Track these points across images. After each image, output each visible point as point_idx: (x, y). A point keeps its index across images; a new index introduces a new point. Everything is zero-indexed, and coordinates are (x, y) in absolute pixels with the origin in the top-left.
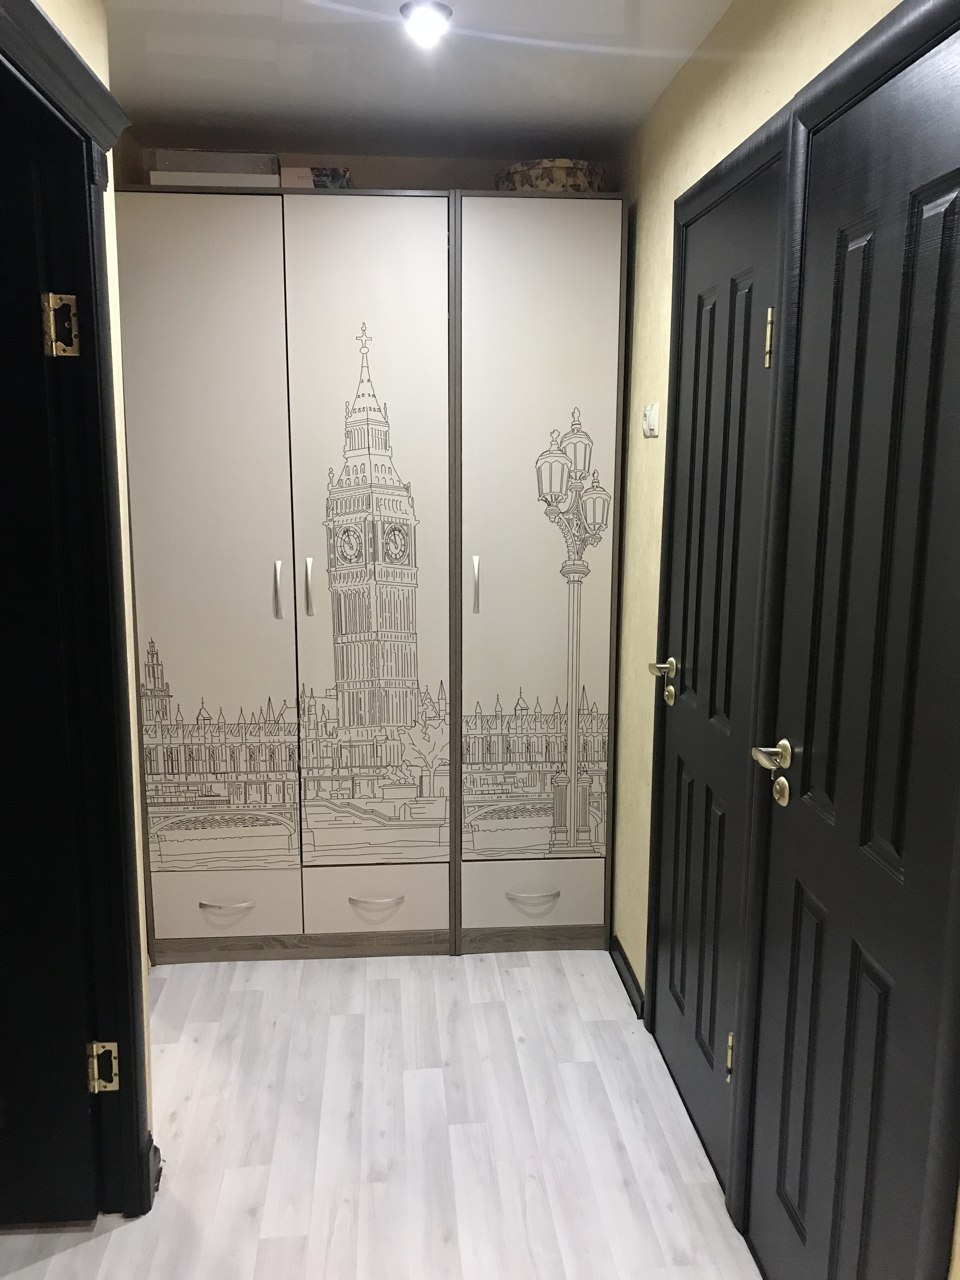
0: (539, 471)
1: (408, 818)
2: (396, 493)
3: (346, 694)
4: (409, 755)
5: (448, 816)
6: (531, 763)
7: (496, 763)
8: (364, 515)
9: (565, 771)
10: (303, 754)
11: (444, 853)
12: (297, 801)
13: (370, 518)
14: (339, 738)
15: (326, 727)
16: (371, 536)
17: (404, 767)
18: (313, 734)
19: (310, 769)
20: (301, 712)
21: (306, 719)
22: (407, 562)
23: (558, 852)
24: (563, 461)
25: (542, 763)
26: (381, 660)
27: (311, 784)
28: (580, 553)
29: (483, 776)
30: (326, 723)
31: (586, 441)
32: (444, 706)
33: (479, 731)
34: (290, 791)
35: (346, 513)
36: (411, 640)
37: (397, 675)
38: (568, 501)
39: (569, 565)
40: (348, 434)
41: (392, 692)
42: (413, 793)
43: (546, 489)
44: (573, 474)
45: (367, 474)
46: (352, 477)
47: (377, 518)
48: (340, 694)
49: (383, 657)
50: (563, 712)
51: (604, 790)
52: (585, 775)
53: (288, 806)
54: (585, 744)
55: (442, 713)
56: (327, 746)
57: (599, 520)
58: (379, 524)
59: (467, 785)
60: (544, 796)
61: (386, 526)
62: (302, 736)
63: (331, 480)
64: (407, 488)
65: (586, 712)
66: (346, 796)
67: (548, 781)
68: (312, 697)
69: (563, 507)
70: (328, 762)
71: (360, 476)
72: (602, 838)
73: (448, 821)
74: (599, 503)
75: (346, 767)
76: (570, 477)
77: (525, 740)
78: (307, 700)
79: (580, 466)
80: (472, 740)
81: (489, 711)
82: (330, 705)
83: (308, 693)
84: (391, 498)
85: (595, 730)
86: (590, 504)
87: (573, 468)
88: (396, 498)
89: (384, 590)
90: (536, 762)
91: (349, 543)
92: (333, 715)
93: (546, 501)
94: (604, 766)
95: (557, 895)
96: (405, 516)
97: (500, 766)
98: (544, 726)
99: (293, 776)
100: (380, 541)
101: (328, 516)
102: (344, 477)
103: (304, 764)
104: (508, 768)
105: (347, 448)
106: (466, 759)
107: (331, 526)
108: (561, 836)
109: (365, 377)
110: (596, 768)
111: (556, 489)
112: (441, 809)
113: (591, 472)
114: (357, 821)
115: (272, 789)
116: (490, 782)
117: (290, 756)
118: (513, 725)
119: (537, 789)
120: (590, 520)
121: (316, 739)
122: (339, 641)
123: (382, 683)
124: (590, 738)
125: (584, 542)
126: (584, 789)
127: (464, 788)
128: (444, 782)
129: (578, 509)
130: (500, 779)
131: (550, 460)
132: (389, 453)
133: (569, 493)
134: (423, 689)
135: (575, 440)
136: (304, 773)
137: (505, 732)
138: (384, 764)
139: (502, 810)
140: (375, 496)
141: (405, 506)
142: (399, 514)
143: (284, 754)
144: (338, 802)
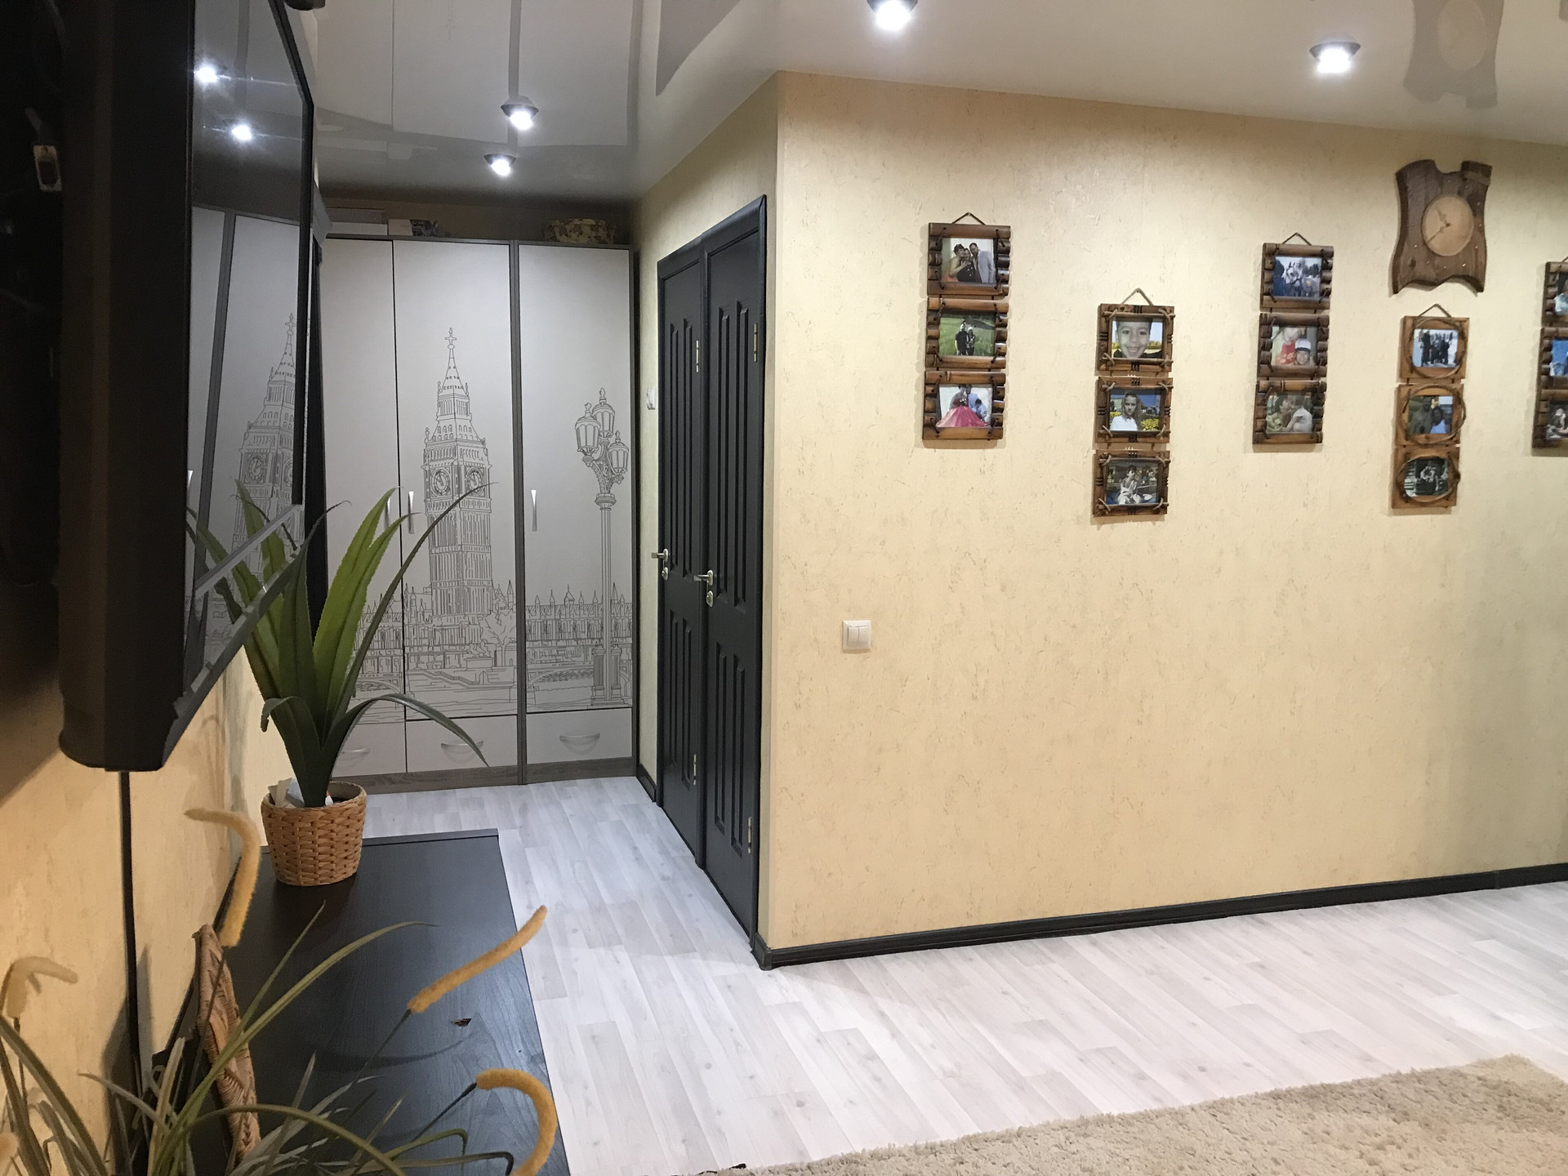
0: (578, 431)
1: (486, 682)
2: (475, 445)
3: (439, 591)
4: (486, 636)
5: (516, 680)
6: (577, 640)
7: (551, 640)
8: (452, 461)
9: (602, 646)
10: (407, 635)
11: (513, 708)
12: (402, 670)
13: (456, 463)
14: (433, 623)
15: (423, 615)
16: (456, 476)
17: (483, 644)
18: (413, 621)
19: (411, 647)
20: (405, 605)
21: (408, 609)
22: (483, 495)
23: (598, 704)
24: (595, 424)
25: (585, 639)
26: (465, 566)
27: (412, 658)
28: (608, 488)
29: (542, 650)
30: (423, 612)
31: (611, 411)
32: (513, 599)
33: (538, 617)
34: (397, 663)
35: (438, 460)
36: (486, 551)
37: (477, 576)
38: (599, 452)
39: (601, 497)
40: (439, 404)
41: (473, 589)
42: (490, 663)
43: (583, 444)
44: (602, 434)
45: (454, 432)
46: (443, 434)
47: (460, 463)
48: (434, 591)
49: (466, 563)
50: (600, 602)
51: (630, 658)
52: (616, 647)
53: (395, 674)
54: (616, 625)
55: (510, 605)
56: (424, 630)
57: (621, 465)
58: (463, 467)
59: (529, 657)
60: (587, 663)
61: (467, 469)
62: (406, 622)
63: (427, 437)
64: (483, 442)
65: (616, 602)
66: (439, 667)
67: (590, 653)
68: (413, 593)
69: (596, 456)
70: (425, 642)
71: (449, 433)
72: (630, 692)
73: (516, 684)
74: (621, 454)
75: (439, 645)
76: (599, 435)
77: (572, 623)
78: (409, 596)
79: (607, 428)
80: (533, 624)
81: (545, 602)
82: (427, 599)
83: (410, 591)
84: (471, 449)
85: (623, 615)
86: (614, 454)
87: (601, 429)
88: (475, 449)
89: (466, 515)
90: (581, 639)
91: (441, 481)
92: (429, 607)
93: (583, 451)
94: (630, 640)
95: (597, 737)
96: (481, 462)
97: (554, 642)
98: (586, 613)
99: (399, 652)
100: (463, 480)
101: (425, 461)
102: (437, 434)
103: (407, 642)
104: (561, 643)
105: (439, 414)
106: (529, 637)
107: (427, 469)
108: (599, 693)
109: (452, 365)
110: (624, 642)
111: (590, 443)
112: (511, 675)
113: (615, 432)
114: (448, 685)
115: (383, 661)
116: (547, 654)
117: (396, 637)
118: (563, 612)
119: (582, 658)
120: (615, 465)
121: (416, 625)
122: (433, 551)
123: (466, 583)
124: (620, 621)
125: (611, 481)
126: (616, 659)
127: (528, 659)
128: (513, 655)
129: (606, 457)
130: (555, 652)
131: (586, 423)
132: (469, 418)
133: (599, 446)
134: (496, 587)
135: (602, 410)
136: (407, 650)
137: (558, 617)
138: (467, 642)
139: (556, 674)
140: (459, 447)
141: (482, 454)
142: (477, 461)
143: (393, 637)
144: (433, 672)
